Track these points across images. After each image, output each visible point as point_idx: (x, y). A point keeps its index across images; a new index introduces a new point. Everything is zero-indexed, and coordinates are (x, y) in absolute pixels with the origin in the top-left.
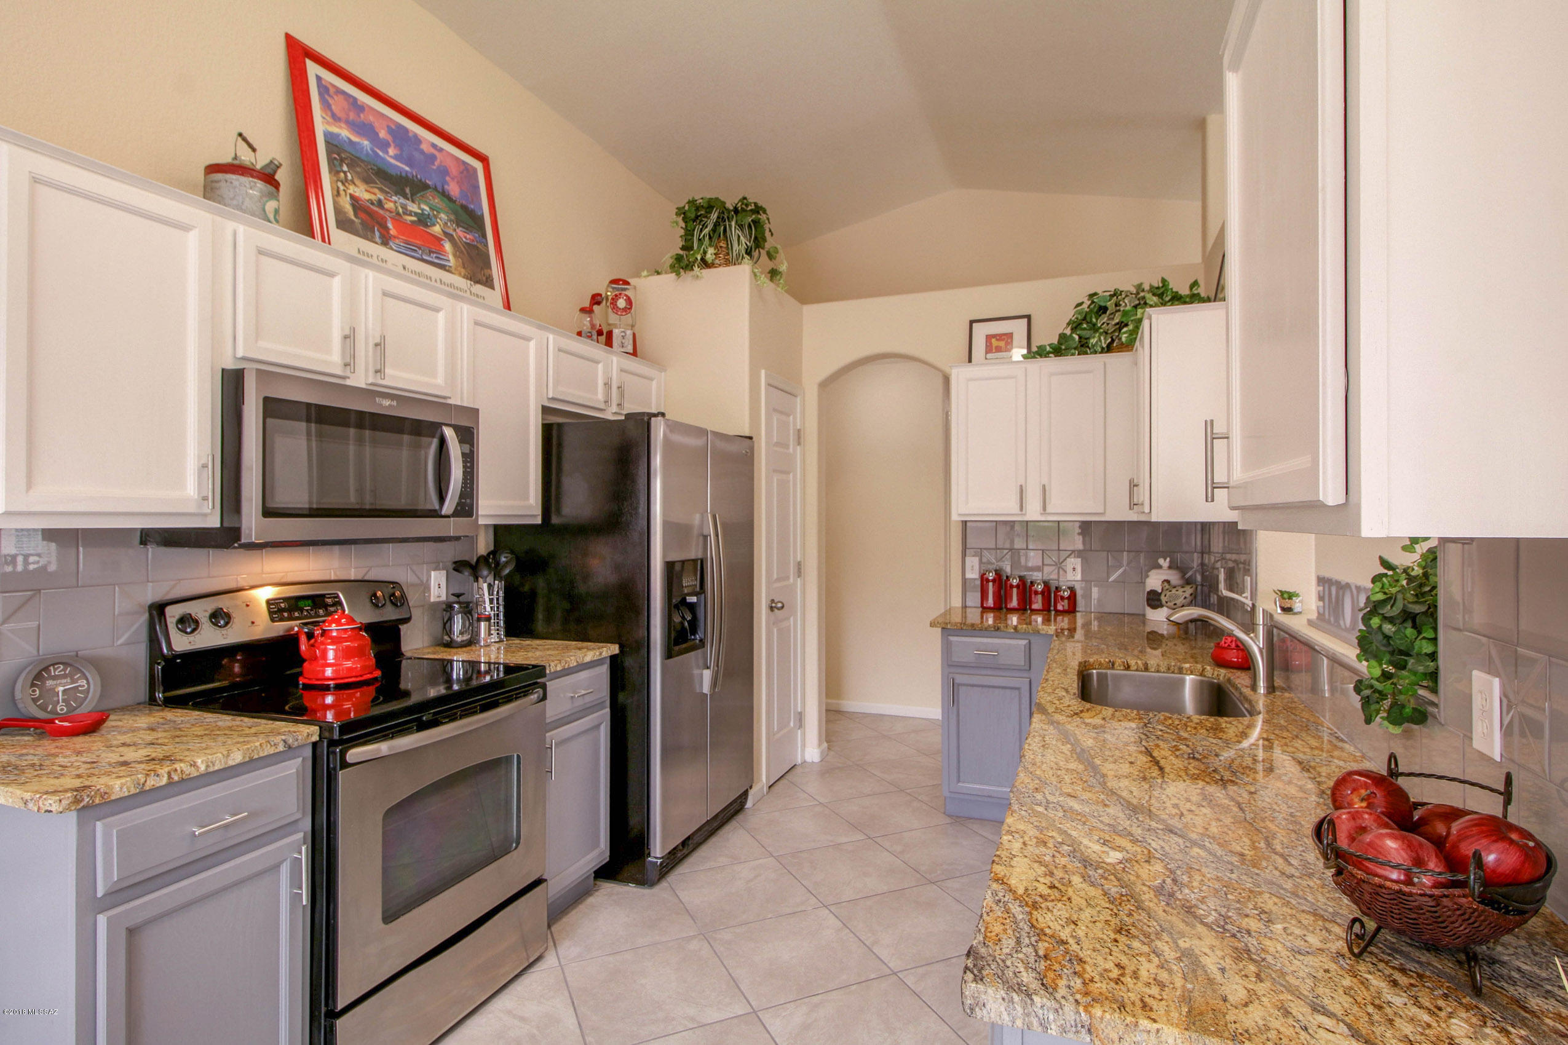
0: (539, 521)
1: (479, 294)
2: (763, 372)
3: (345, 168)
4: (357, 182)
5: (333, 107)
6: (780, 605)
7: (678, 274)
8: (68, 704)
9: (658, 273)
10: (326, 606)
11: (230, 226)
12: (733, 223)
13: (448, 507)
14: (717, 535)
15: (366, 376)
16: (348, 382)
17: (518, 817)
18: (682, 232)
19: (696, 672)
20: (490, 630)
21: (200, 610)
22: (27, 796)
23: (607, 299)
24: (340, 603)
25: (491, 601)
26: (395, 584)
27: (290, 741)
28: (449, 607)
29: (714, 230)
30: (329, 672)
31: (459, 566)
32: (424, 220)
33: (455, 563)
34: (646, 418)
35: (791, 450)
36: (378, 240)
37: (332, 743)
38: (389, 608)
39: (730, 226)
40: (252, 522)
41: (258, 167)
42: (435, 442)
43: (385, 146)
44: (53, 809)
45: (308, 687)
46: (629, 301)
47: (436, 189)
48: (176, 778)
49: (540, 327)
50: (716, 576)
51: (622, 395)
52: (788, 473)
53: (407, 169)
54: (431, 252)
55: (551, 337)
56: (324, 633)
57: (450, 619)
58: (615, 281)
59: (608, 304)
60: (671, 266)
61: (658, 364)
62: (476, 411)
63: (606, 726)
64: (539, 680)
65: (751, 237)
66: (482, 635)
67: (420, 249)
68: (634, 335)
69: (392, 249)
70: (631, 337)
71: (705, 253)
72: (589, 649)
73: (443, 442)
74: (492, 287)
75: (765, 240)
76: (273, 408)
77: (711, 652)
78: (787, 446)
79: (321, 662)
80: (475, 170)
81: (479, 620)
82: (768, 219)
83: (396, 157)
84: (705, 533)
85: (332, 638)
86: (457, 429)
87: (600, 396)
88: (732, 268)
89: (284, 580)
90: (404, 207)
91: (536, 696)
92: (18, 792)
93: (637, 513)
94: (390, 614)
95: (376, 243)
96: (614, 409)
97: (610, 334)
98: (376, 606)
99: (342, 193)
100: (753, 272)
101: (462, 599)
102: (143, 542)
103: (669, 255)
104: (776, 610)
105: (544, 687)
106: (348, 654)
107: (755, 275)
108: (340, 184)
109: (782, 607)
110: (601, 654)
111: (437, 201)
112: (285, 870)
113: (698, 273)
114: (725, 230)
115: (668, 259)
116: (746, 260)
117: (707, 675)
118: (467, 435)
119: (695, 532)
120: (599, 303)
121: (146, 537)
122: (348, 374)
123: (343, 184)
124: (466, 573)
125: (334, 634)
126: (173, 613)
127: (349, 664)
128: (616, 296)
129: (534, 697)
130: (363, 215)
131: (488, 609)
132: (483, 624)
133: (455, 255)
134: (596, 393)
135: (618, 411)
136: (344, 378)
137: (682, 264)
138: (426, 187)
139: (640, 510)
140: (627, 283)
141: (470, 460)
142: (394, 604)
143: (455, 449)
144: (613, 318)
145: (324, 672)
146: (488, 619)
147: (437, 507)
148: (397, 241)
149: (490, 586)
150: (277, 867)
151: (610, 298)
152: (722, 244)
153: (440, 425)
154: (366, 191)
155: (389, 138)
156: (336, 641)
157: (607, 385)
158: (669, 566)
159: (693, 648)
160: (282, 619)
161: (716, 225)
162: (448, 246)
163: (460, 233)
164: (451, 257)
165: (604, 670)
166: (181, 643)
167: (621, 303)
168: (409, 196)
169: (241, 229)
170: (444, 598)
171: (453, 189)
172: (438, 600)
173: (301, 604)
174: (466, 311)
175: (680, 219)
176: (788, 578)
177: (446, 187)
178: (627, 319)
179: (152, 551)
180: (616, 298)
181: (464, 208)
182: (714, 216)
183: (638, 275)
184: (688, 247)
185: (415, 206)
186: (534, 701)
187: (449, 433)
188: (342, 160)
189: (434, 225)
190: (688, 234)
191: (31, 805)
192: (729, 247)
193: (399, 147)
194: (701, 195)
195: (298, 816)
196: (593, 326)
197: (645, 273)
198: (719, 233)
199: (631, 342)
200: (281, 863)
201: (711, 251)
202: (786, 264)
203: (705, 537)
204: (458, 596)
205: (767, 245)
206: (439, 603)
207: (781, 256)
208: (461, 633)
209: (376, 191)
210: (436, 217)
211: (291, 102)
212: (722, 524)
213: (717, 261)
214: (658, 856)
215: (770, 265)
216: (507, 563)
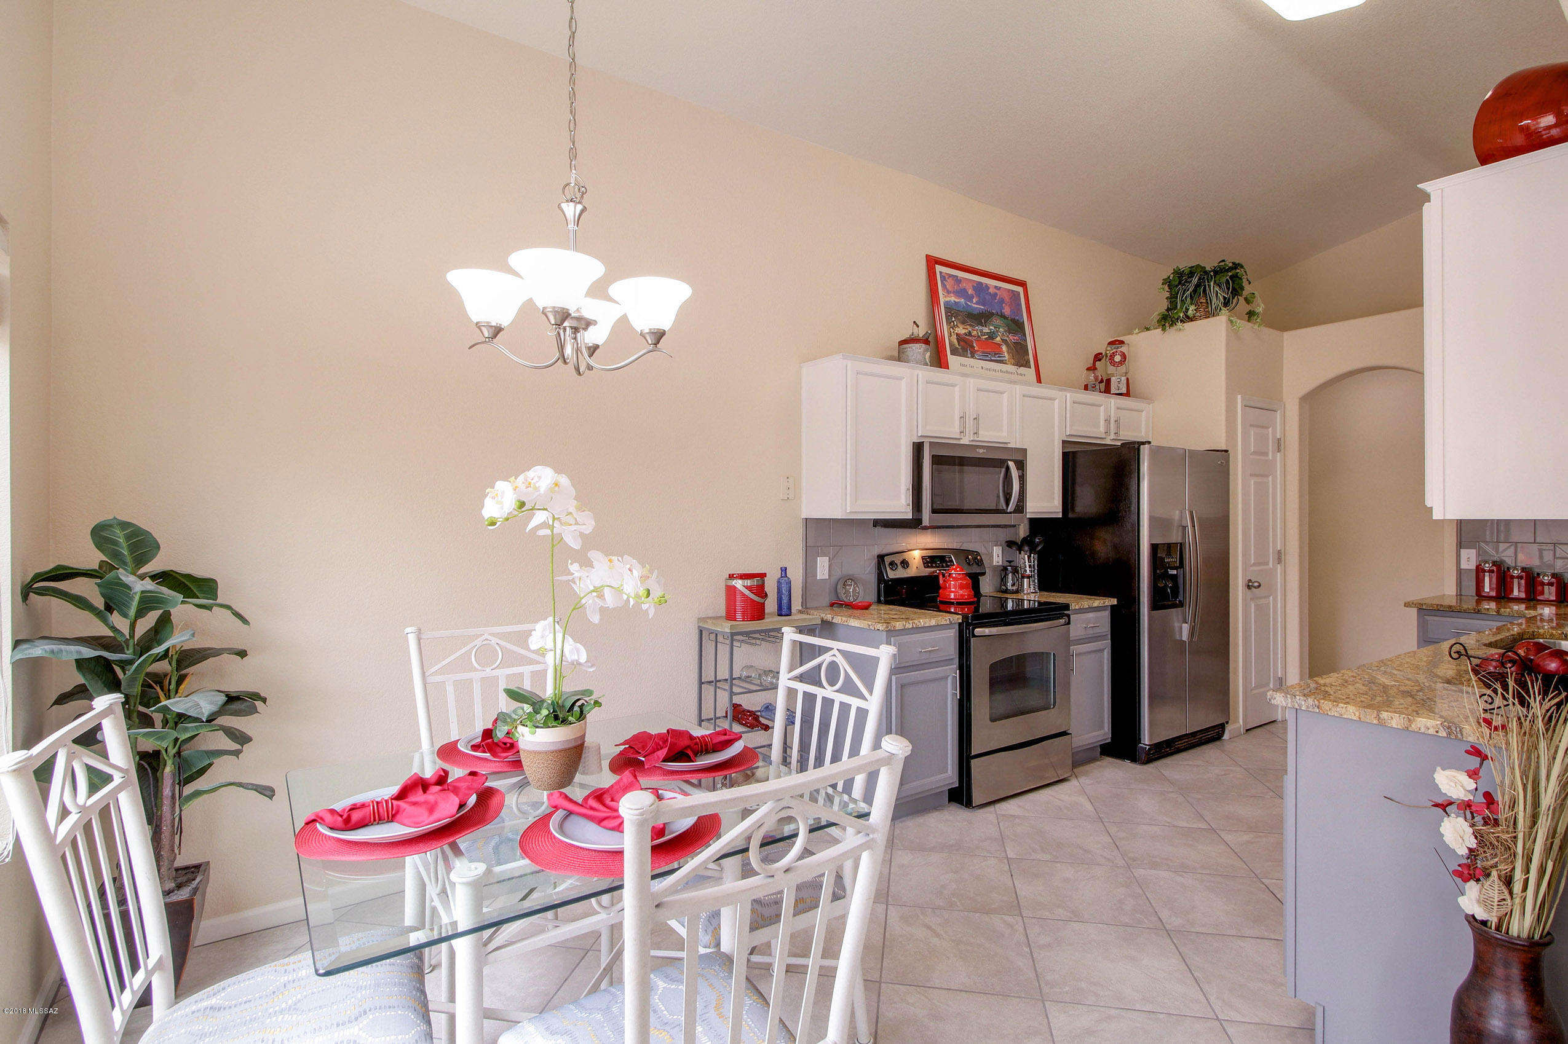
0: (1060, 516)
1: (1022, 373)
2: (1239, 397)
3: (953, 319)
4: (959, 325)
5: (947, 286)
6: (1256, 584)
7: (1164, 330)
8: (853, 598)
9: (1148, 329)
10: (946, 562)
11: (916, 372)
12: (1212, 284)
13: (1011, 508)
14: (1194, 526)
15: (969, 436)
16: (962, 442)
17: (1054, 692)
18: (1168, 294)
19: (1176, 625)
20: (1030, 585)
21: (898, 559)
22: (870, 623)
23: (1107, 356)
24: (952, 561)
25: (1030, 566)
26: (978, 554)
27: (952, 620)
28: (1005, 569)
29: (1195, 291)
30: (952, 596)
31: (1010, 544)
32: (991, 336)
33: (1007, 542)
34: (1136, 446)
35: (1270, 457)
36: (969, 355)
37: (968, 624)
38: (975, 566)
39: (1209, 286)
40: (926, 517)
41: (921, 336)
42: (1003, 470)
43: (970, 298)
44: (880, 629)
45: (942, 602)
46: (1124, 356)
47: (997, 314)
48: (914, 626)
49: (1061, 390)
50: (1194, 559)
51: (1118, 427)
52: (1267, 476)
53: (983, 307)
54: (995, 354)
55: (1068, 395)
56: (950, 575)
57: (1006, 575)
58: (1111, 343)
59: (1107, 360)
60: (1158, 321)
61: (1146, 398)
62: (1025, 450)
63: (1108, 652)
64: (1065, 612)
65: (1228, 289)
66: (1025, 587)
67: (989, 354)
68: (1128, 379)
69: (976, 358)
70: (1125, 382)
71: (1187, 310)
72: (1096, 599)
73: (1008, 468)
74: (1030, 368)
75: (1242, 288)
76: (937, 460)
77: (1189, 611)
78: (1266, 454)
79: (948, 590)
80: (1019, 293)
81: (1023, 577)
82: (1246, 272)
83: (977, 303)
84: (1184, 524)
85: (953, 578)
86: (1016, 462)
87: (1102, 429)
88: (1211, 319)
89: (926, 547)
90: (981, 331)
91: (1064, 620)
92: (866, 622)
93: (1130, 511)
94: (975, 569)
95: (968, 357)
96: (1112, 436)
97: (1108, 381)
98: (969, 564)
99: (953, 334)
100: (1229, 320)
101: (1012, 564)
102: (875, 526)
103: (1157, 313)
104: (1253, 589)
105: (1068, 616)
106: (961, 587)
107: (1231, 322)
108: (951, 329)
109: (1259, 586)
110: (1104, 603)
111: (997, 321)
112: (950, 680)
113: (1181, 327)
114: (1205, 290)
115: (1155, 316)
116: (1223, 312)
117: (1186, 627)
118: (1021, 465)
119: (1176, 524)
120: (1100, 360)
121: (877, 523)
122: (962, 437)
123: (953, 329)
124: (1014, 548)
125: (954, 575)
126: (887, 560)
127: (961, 592)
128: (1113, 353)
129: (1062, 621)
130: (962, 343)
131: (1028, 571)
132: (1025, 580)
133: (1008, 353)
134: (1099, 427)
135: (1115, 438)
136: (959, 439)
137: (1167, 320)
138: (992, 314)
139: (1132, 509)
140: (1122, 342)
141: (1022, 479)
142: (978, 564)
143: (1015, 473)
144: (1111, 369)
145: (950, 595)
146: (1029, 577)
147: (1005, 508)
148: (978, 353)
149: (1029, 557)
150: (947, 678)
151: (1109, 355)
152: (1201, 301)
153: (1005, 461)
154: (963, 328)
155: (974, 293)
156: (955, 579)
157: (1108, 421)
158: (1154, 548)
159: (1174, 606)
160: (928, 567)
161: (1198, 286)
162: (1004, 348)
163: (1012, 338)
164: (1006, 354)
165: (1107, 614)
166: (892, 574)
167: (1118, 358)
168: (984, 324)
169: (920, 373)
170: (1000, 563)
171: (1007, 311)
172: (997, 564)
173: (936, 560)
174: (1018, 389)
175: (1166, 288)
176: (1267, 564)
177: (1003, 311)
178: (1122, 369)
179: (879, 530)
180: (1113, 355)
181: (1013, 320)
182: (1195, 280)
183: (1131, 333)
184: (1172, 307)
185: (987, 329)
186: (1062, 624)
187: (1011, 464)
188: (952, 316)
189: (997, 337)
190: (1172, 299)
191: (871, 627)
192: (1209, 302)
193: (978, 296)
194: (1184, 264)
195: (955, 657)
196: (1096, 378)
197: (1137, 331)
198: (1200, 290)
199: (1125, 385)
200: (948, 676)
201: (1192, 308)
202: (1262, 305)
203: (1184, 528)
204: (1010, 562)
205: (1245, 293)
206: (998, 566)
207: (1258, 300)
208: (1013, 585)
209: (968, 327)
210: (997, 331)
211: (929, 290)
212: (1198, 519)
213: (1198, 314)
214: (1147, 743)
215: (1249, 308)
216: (1040, 542)
